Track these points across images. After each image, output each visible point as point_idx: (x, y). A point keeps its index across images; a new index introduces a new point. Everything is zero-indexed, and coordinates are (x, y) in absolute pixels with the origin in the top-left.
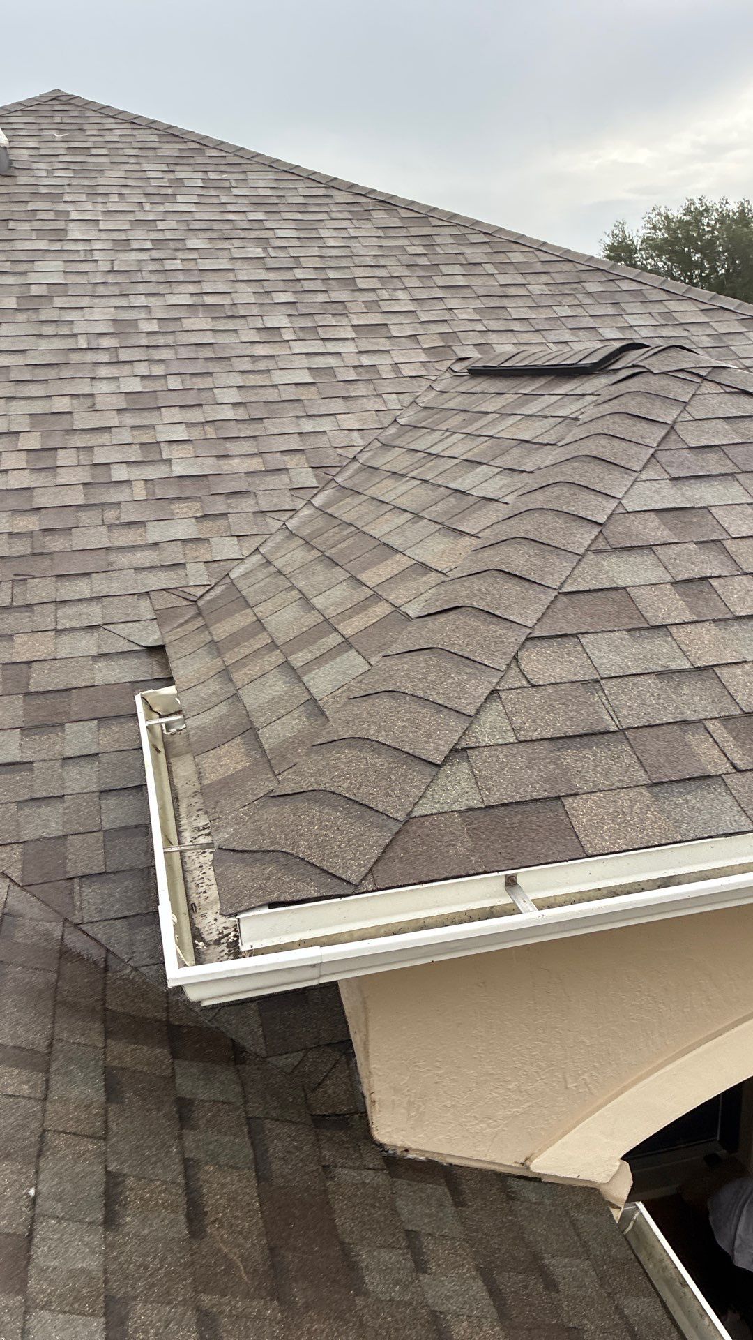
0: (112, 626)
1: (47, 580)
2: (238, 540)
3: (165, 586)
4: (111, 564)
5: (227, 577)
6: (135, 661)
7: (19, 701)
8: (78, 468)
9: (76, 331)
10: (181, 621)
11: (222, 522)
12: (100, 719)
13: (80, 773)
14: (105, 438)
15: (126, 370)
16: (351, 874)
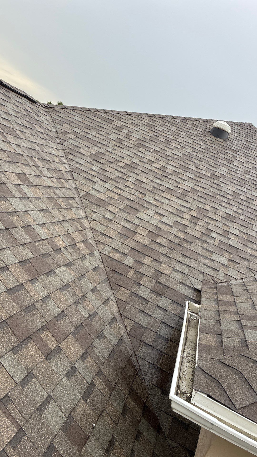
0: (189, 276)
1: (178, 253)
2: (238, 273)
3: (210, 274)
4: (198, 259)
5: (229, 282)
6: (190, 290)
7: (154, 282)
8: (203, 227)
9: (222, 190)
10: (209, 287)
11: (236, 265)
12: (172, 301)
13: (159, 313)
14: (214, 223)
15: (230, 207)
16: (237, 404)
